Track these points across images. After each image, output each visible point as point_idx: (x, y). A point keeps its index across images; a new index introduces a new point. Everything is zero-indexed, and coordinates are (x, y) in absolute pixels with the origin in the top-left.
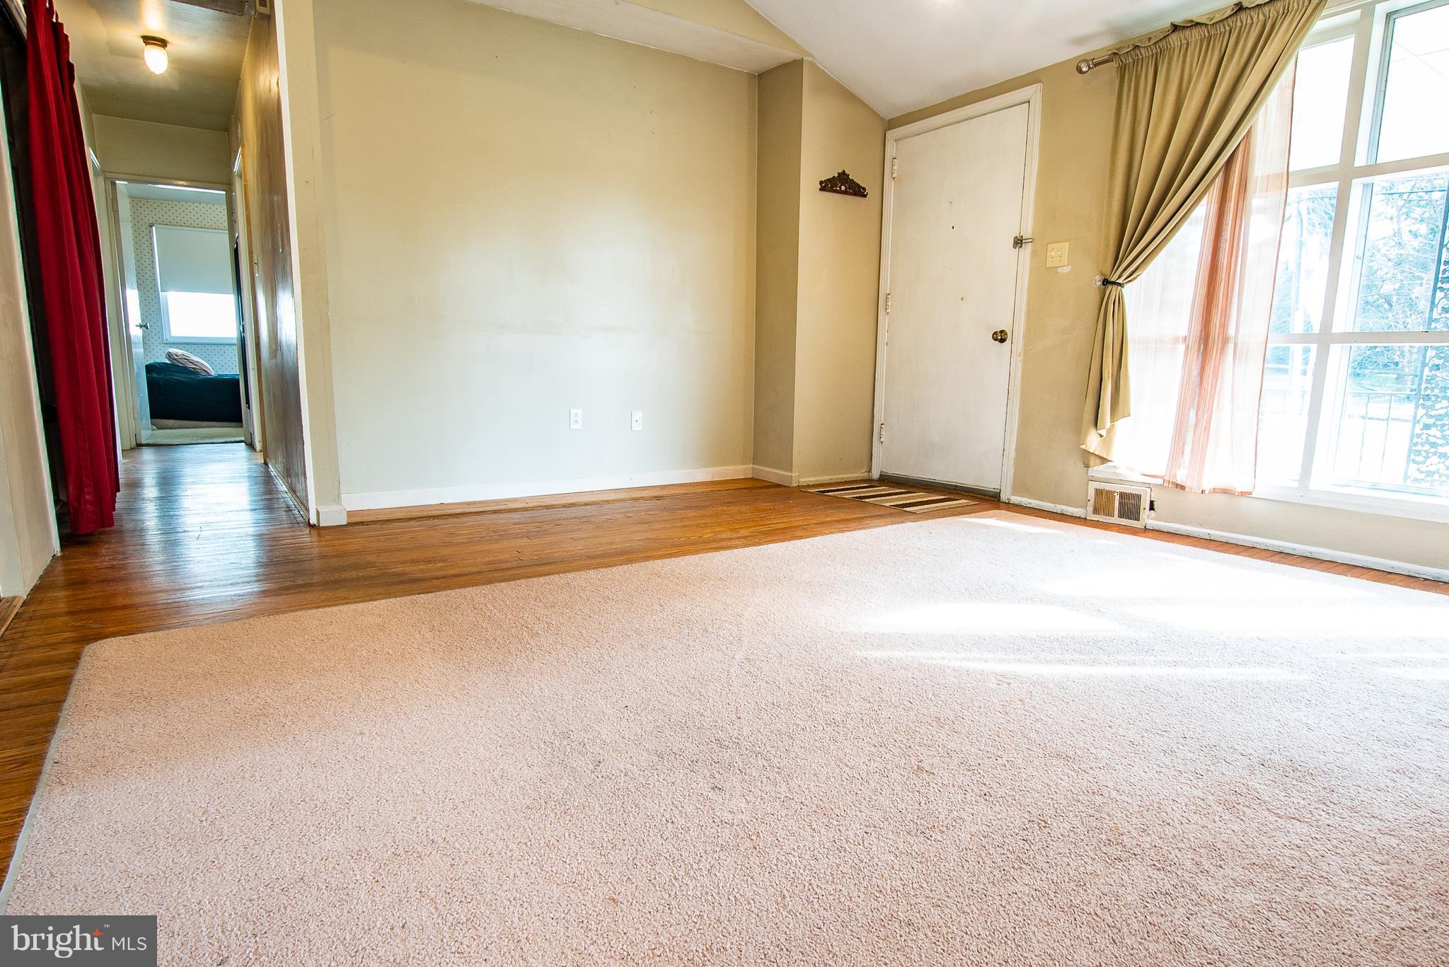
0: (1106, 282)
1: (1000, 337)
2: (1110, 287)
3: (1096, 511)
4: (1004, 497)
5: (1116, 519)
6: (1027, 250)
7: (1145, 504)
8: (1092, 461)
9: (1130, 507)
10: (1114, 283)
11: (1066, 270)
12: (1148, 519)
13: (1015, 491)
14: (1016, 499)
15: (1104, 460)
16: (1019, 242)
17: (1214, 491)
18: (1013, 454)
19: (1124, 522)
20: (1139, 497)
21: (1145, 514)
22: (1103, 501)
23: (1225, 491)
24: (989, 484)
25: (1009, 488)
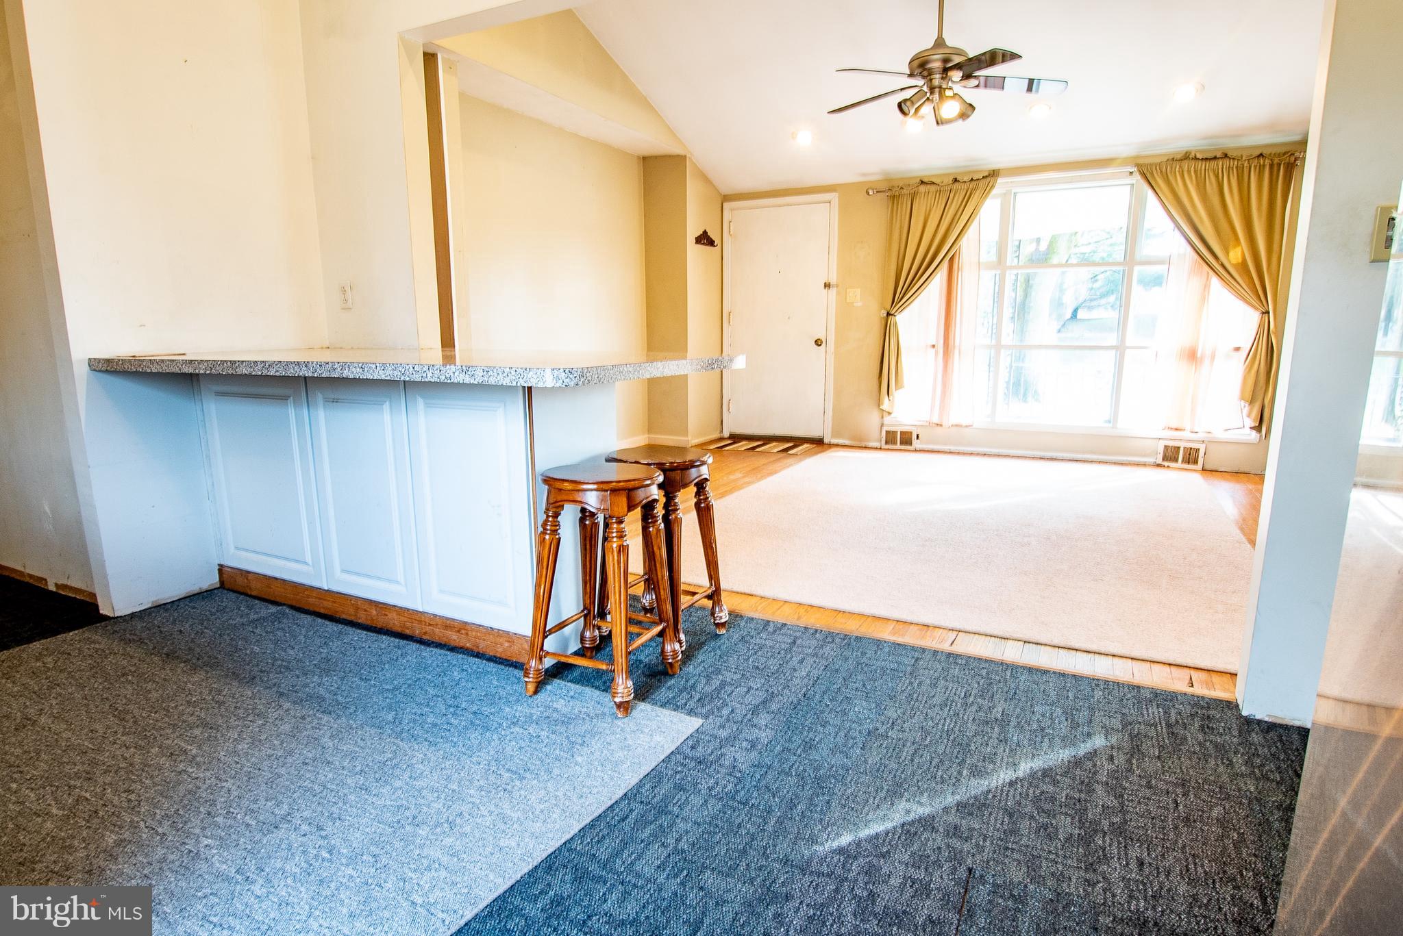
0: (888, 314)
1: (818, 343)
2: (890, 317)
3: (887, 443)
4: (826, 441)
5: (898, 446)
6: (833, 291)
7: (914, 436)
8: (885, 414)
9: (906, 439)
10: (892, 315)
11: (859, 304)
12: (916, 444)
13: (833, 436)
14: (834, 441)
15: (890, 413)
16: (827, 286)
17: (952, 426)
18: (831, 413)
19: (903, 447)
20: (911, 433)
21: (914, 441)
22: (890, 438)
23: (957, 426)
24: (815, 433)
25: (830, 435)
